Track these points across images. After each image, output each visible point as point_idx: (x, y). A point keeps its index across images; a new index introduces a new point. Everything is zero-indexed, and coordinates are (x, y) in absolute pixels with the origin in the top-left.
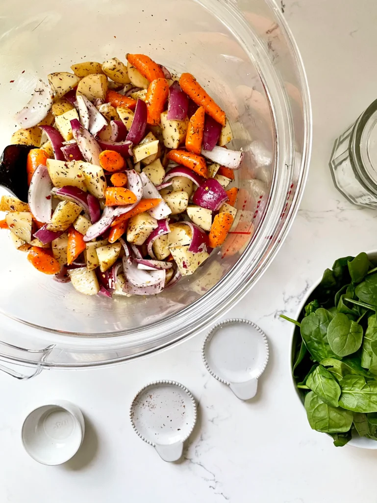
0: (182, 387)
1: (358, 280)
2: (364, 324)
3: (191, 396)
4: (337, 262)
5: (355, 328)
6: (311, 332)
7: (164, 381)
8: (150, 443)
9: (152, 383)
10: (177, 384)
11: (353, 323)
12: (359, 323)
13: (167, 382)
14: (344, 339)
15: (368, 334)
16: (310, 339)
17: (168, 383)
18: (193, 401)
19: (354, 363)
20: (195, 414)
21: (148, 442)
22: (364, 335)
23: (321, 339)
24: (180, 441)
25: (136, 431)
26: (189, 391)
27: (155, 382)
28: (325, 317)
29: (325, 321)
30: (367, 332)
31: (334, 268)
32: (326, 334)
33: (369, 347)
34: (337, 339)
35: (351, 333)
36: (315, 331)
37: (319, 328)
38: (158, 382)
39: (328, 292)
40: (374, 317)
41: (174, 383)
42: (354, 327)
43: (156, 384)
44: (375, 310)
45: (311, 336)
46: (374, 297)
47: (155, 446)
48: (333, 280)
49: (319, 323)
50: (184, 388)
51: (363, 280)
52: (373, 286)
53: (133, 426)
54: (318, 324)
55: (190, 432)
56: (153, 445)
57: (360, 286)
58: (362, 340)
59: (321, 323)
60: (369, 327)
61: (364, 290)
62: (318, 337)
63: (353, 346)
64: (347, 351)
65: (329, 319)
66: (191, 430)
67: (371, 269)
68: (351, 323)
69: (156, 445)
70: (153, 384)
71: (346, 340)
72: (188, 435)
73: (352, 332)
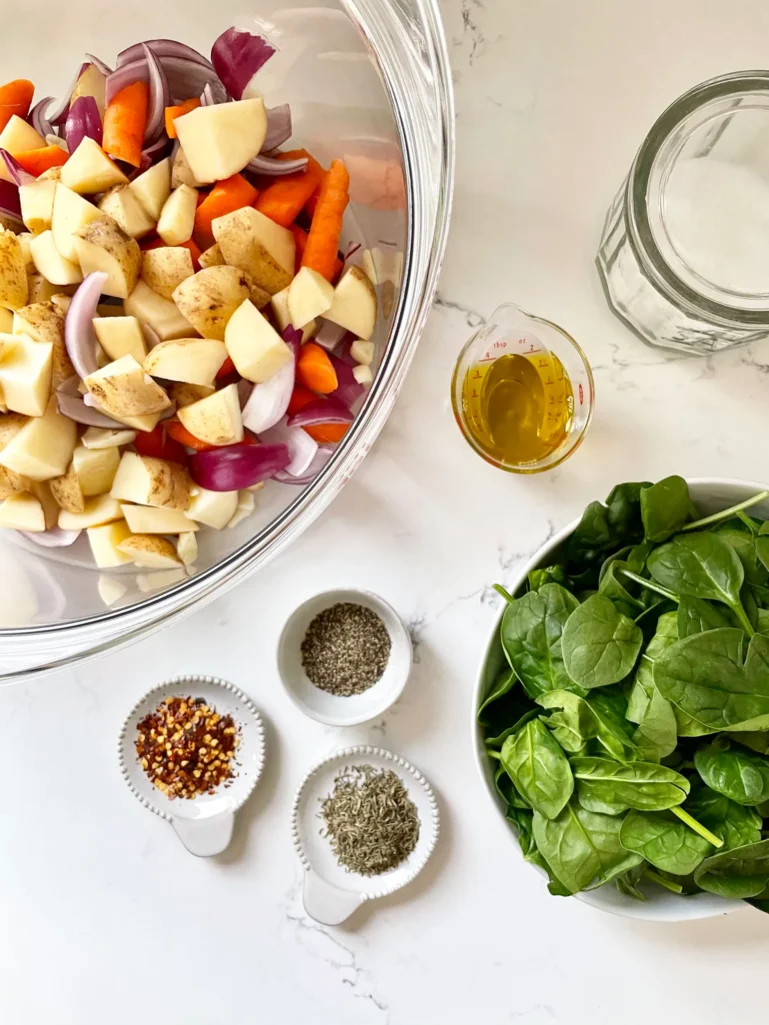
0: (234, 690)
1: (658, 537)
2: (648, 628)
3: (253, 710)
4: (618, 488)
5: (627, 631)
6: (525, 634)
7: (195, 678)
8: (162, 814)
9: (167, 682)
10: (223, 683)
11: (624, 620)
12: (638, 624)
13: (201, 678)
14: (598, 650)
15: (653, 651)
16: (521, 649)
17: (204, 681)
18: (259, 722)
19: (611, 707)
20: (262, 751)
21: (156, 810)
22: (643, 650)
23: (545, 649)
24: (226, 811)
25: (131, 787)
26: (248, 701)
27: (174, 680)
28: (559, 601)
29: (558, 610)
30: (651, 647)
31: (610, 501)
32: (558, 638)
33: (647, 678)
34: (581, 650)
35: (614, 641)
36: (536, 629)
37: (543, 623)
38: (182, 679)
39: (590, 555)
40: (673, 616)
41: (216, 681)
42: (625, 628)
43: (178, 683)
44: (678, 601)
45: (524, 643)
46: (685, 576)
47: (171, 821)
48: (603, 528)
49: (545, 613)
50: (239, 694)
51: (669, 540)
52: (687, 555)
53: (125, 776)
54: (542, 616)
55: (249, 791)
56: (168, 817)
57: (661, 550)
58: (635, 658)
59: (549, 612)
60: (657, 635)
61: (666, 561)
62: (539, 645)
63: (614, 668)
64: (597, 678)
65: (567, 606)
66: (253, 785)
67: (690, 520)
68: (620, 620)
69: (176, 821)
70: (171, 684)
71: (601, 653)
72: (245, 797)
73: (618, 640)
